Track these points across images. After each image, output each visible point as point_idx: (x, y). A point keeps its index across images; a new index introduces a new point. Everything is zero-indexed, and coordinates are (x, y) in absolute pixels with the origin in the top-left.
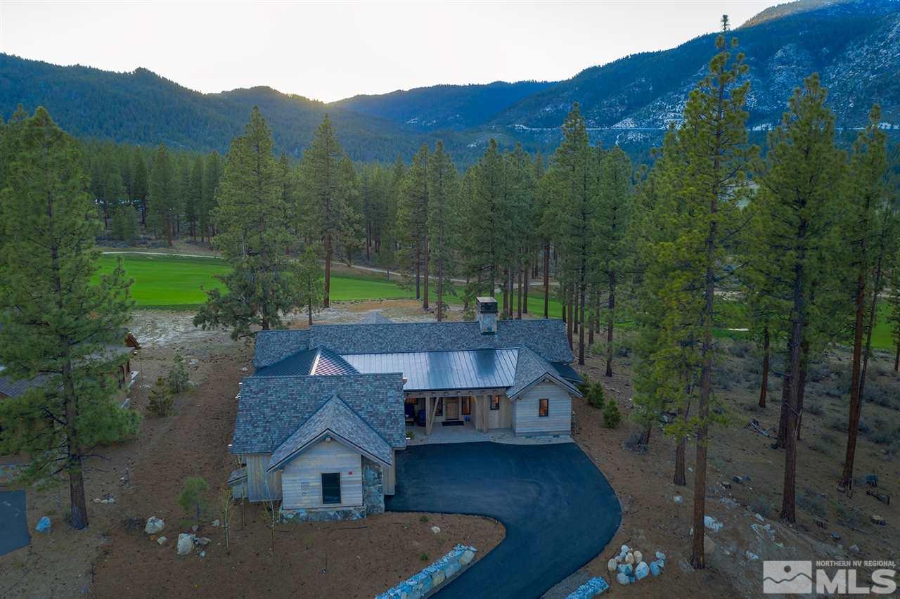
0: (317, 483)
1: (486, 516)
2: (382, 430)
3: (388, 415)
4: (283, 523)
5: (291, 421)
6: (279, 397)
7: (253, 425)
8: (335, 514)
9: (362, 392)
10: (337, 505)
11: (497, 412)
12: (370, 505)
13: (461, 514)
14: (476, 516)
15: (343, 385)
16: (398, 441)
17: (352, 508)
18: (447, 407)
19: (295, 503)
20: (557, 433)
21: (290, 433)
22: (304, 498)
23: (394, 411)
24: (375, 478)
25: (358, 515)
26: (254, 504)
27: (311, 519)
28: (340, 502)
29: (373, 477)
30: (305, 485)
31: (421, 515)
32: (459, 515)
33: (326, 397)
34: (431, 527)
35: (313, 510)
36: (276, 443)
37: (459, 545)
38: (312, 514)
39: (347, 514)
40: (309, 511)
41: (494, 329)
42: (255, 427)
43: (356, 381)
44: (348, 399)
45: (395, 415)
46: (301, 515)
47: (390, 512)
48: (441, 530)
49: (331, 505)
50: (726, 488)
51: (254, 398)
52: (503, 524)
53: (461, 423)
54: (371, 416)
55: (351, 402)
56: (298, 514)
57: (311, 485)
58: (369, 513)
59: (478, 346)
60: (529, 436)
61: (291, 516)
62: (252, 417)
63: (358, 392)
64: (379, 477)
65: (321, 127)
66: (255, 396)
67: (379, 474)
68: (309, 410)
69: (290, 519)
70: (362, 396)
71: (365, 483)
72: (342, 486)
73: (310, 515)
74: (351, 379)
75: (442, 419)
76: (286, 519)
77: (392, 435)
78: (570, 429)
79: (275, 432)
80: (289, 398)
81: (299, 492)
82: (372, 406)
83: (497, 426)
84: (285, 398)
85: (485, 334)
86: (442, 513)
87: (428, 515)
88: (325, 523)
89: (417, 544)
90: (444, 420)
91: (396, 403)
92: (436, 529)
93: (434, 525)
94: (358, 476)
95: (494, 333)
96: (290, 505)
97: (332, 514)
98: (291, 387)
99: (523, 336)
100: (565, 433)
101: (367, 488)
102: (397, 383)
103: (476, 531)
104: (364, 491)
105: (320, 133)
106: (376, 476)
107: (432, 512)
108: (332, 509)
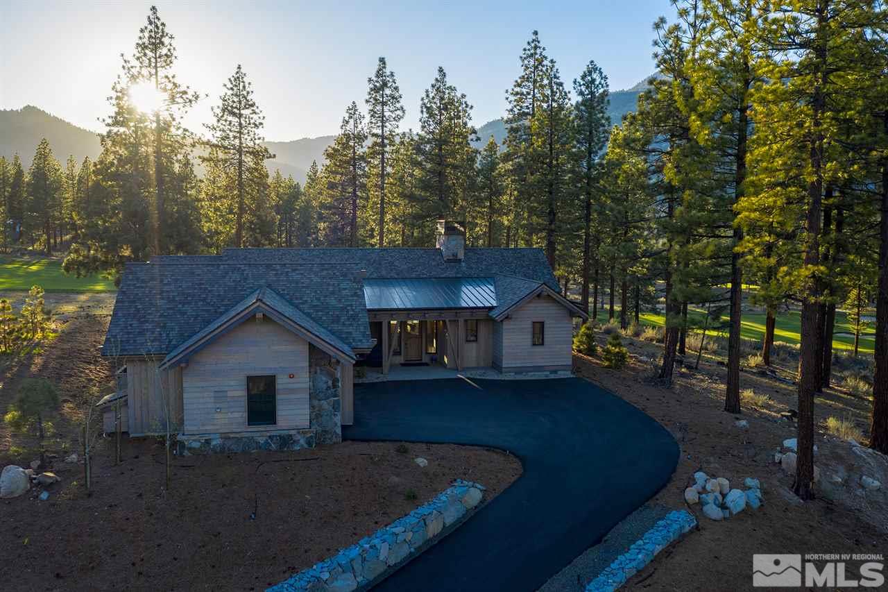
0: (239, 392)
1: (490, 447)
2: (336, 327)
3: (343, 309)
4: (184, 456)
5: (198, 316)
6: (180, 287)
7: (139, 320)
8: (266, 442)
9: (303, 283)
10: (270, 427)
11: (474, 344)
12: (319, 429)
13: (455, 444)
14: (476, 448)
15: (276, 274)
16: (360, 341)
17: (293, 432)
18: (406, 344)
19: (203, 425)
20: (556, 368)
21: (197, 329)
22: (217, 416)
23: (351, 305)
24: (328, 388)
25: (302, 442)
26: (138, 439)
27: (229, 449)
28: (275, 423)
29: (325, 386)
30: (220, 395)
31: (399, 444)
32: (453, 446)
33: (251, 288)
34: (413, 459)
35: (232, 436)
36: (174, 342)
37: (458, 480)
38: (230, 442)
39: (285, 441)
40: (225, 437)
41: (461, 255)
42: (142, 323)
43: (294, 270)
44: (284, 290)
45: (353, 310)
46: (214, 443)
47: (350, 442)
48: (429, 463)
49: (262, 428)
50: (788, 419)
51: (142, 287)
52: (516, 456)
53: (426, 364)
54: (317, 311)
55: (288, 294)
56: (208, 442)
57: (229, 394)
58: (318, 441)
59: (443, 274)
60: (519, 370)
61: (196, 445)
62: (138, 310)
63: (297, 283)
64: (335, 386)
65: (232, 79)
66: (143, 285)
67: (335, 381)
68: (226, 302)
69: (194, 448)
70: (303, 287)
71: (314, 395)
72: (278, 397)
73: (228, 443)
74: (288, 268)
75: (400, 359)
76: (190, 449)
77: (350, 333)
78: (570, 363)
79: (172, 329)
80: (195, 289)
81: (209, 406)
82: (318, 299)
83: (474, 365)
84: (188, 288)
85: (449, 261)
86: (427, 443)
87: (407, 445)
88: (251, 454)
89: (396, 479)
90: (403, 362)
91: (352, 296)
92: (422, 462)
93: (417, 456)
94: (303, 380)
95: (460, 260)
96: (195, 428)
97: (262, 441)
98: (198, 275)
99: (496, 264)
100: (564, 368)
101: (316, 403)
102: (352, 274)
103: (480, 464)
104: (312, 407)
105: (231, 86)
106: (330, 383)
107: (413, 442)
108: (261, 433)
